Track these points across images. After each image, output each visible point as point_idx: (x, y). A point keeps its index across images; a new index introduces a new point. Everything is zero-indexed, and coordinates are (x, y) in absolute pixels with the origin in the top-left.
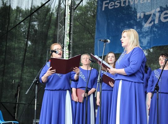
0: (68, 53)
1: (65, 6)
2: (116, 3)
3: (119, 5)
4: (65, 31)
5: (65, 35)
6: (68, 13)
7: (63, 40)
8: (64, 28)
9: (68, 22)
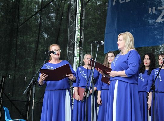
0: (79, 49)
4: (76, 27)
5: (76, 31)
6: (79, 8)
7: (74, 36)
8: (75, 24)
9: (79, 17)
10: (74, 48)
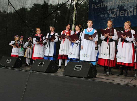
1: (74, 5)
2: (99, 6)
3: (100, 6)
5: (73, 18)
6: (75, 8)
9: (75, 12)
10: (72, 26)
